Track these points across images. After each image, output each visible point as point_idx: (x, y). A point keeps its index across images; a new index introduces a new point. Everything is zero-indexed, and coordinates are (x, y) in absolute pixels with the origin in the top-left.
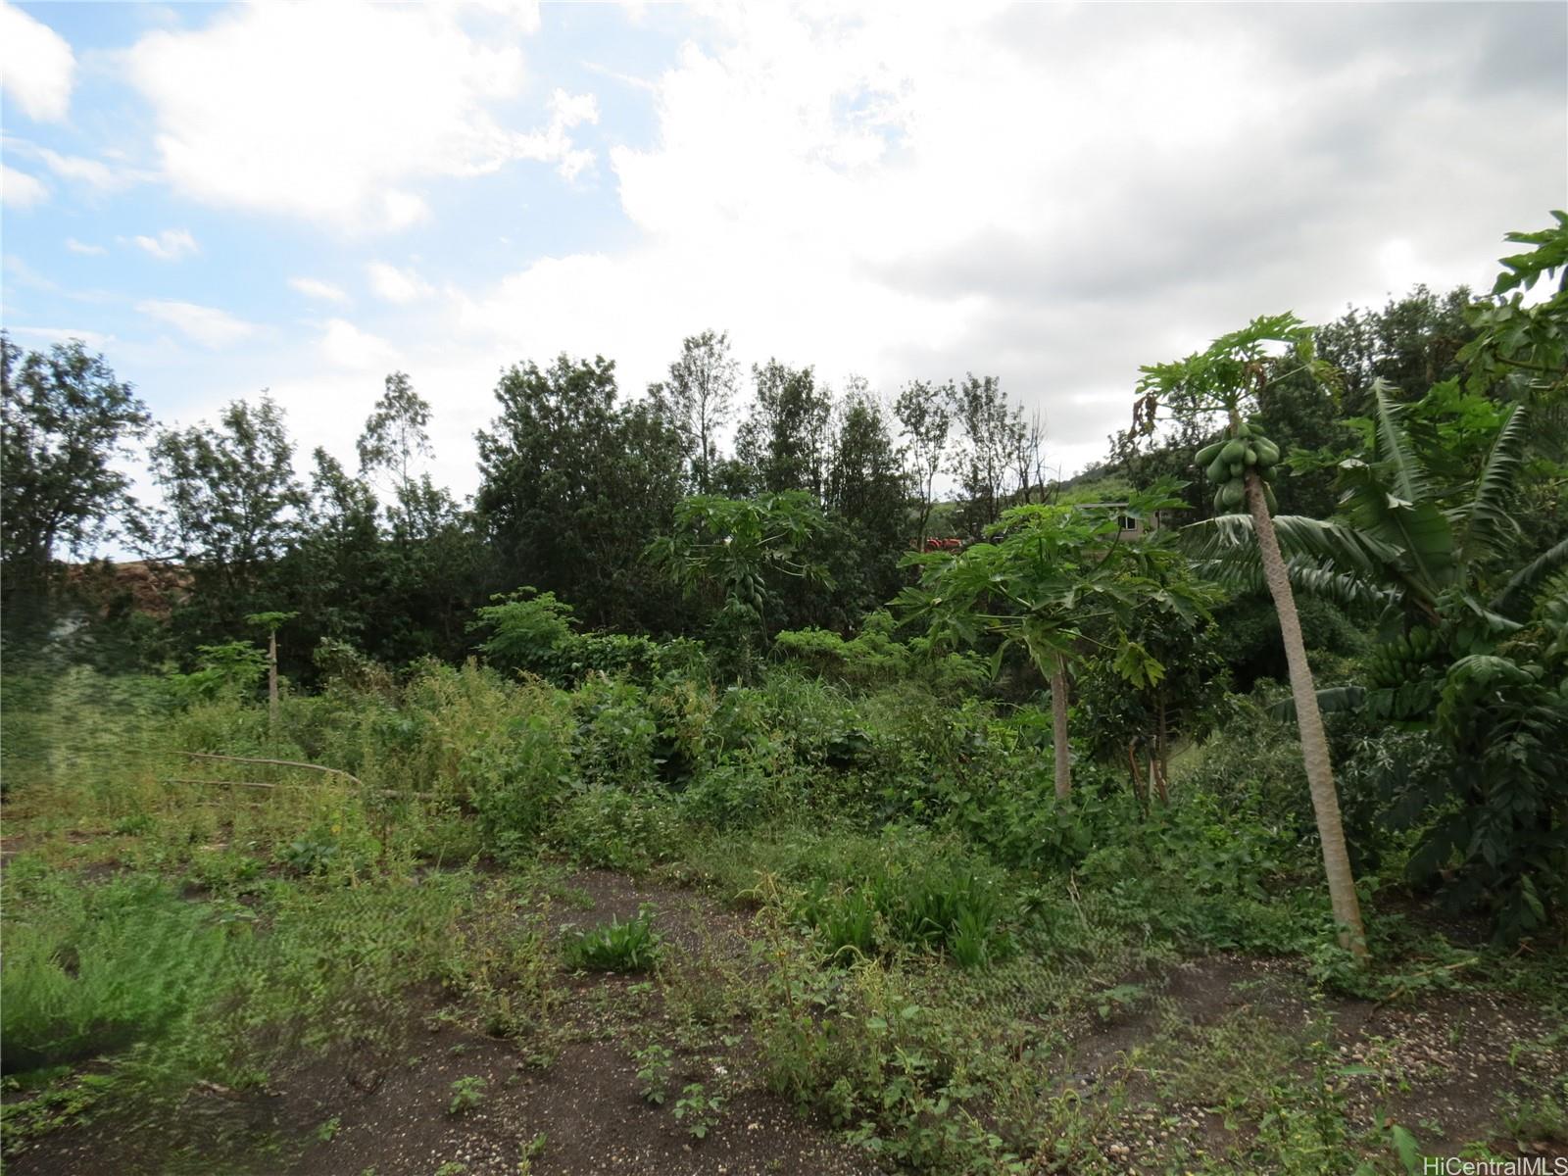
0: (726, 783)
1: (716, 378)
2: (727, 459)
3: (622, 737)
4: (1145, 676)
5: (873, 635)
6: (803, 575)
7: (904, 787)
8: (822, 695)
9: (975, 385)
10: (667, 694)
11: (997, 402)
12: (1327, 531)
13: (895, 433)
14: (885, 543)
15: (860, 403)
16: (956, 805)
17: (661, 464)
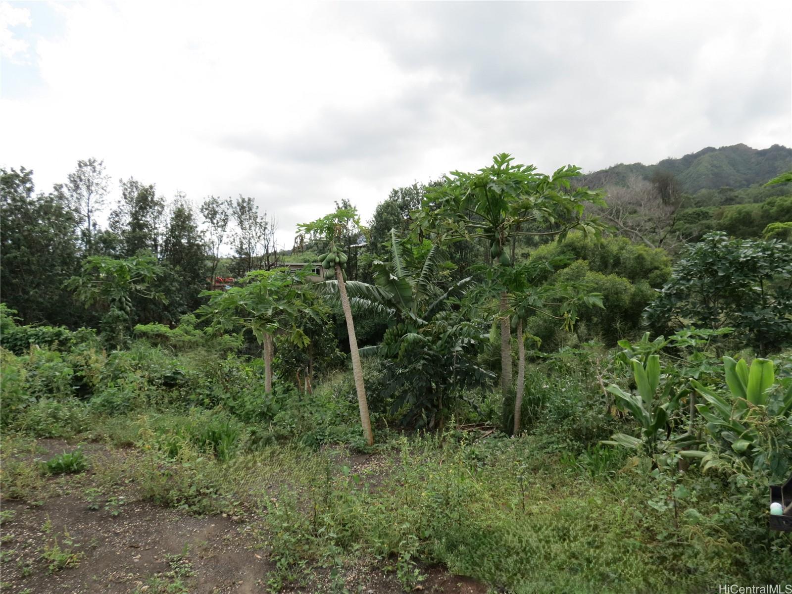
0: (114, 395)
1: (97, 184)
2: (103, 230)
3: (55, 377)
4: (303, 343)
5: (185, 326)
6: (152, 297)
7: (200, 394)
8: (160, 354)
9: (243, 201)
10: (79, 354)
11: (254, 210)
12: (367, 288)
13: (201, 223)
14: (193, 278)
15: (182, 205)
16: (223, 399)
17: (62, 229)
